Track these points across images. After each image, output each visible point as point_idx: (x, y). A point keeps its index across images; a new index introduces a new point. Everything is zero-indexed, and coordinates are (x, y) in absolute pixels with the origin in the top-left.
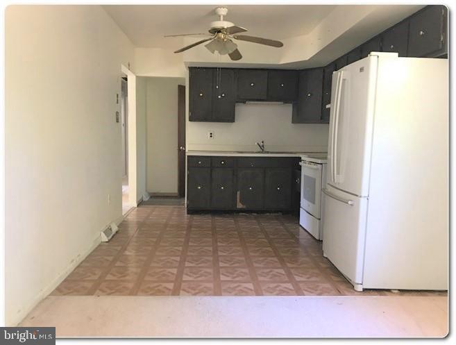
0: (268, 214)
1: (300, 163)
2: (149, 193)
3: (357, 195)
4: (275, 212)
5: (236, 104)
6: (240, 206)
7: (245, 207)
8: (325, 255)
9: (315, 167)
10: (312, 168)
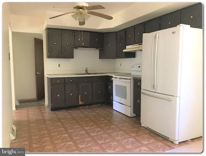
0: (94, 105)
1: (112, 79)
2: (18, 100)
3: (173, 96)
4: (97, 104)
5: (74, 49)
6: (80, 103)
7: (83, 103)
8: (142, 125)
9: (126, 80)
10: (123, 81)
